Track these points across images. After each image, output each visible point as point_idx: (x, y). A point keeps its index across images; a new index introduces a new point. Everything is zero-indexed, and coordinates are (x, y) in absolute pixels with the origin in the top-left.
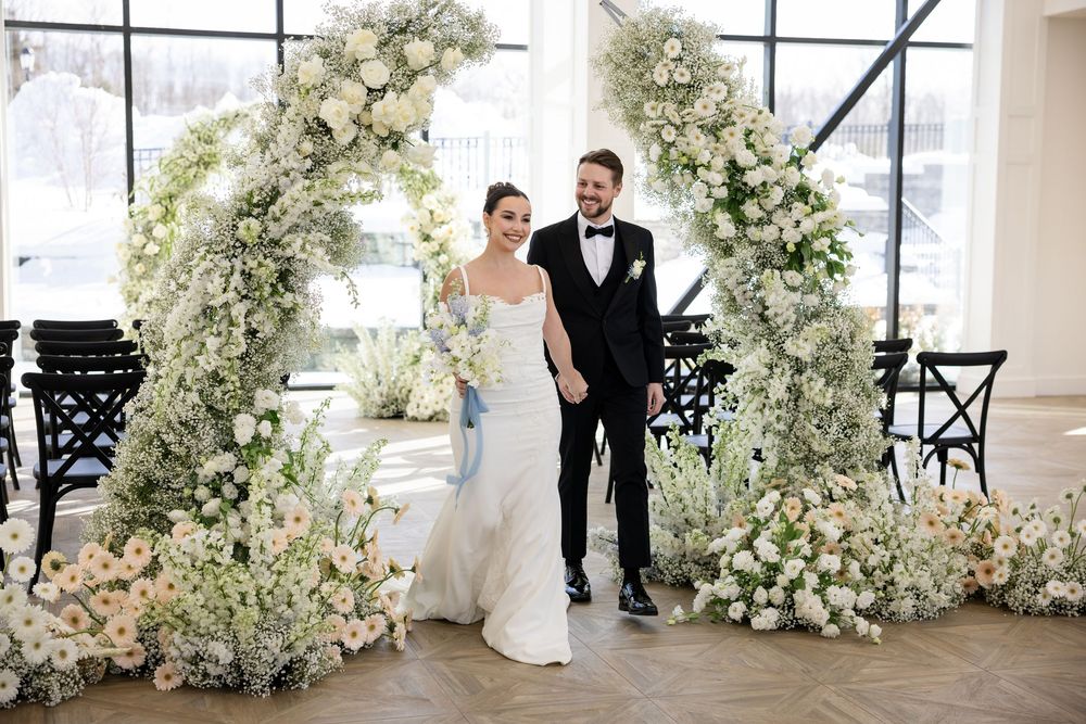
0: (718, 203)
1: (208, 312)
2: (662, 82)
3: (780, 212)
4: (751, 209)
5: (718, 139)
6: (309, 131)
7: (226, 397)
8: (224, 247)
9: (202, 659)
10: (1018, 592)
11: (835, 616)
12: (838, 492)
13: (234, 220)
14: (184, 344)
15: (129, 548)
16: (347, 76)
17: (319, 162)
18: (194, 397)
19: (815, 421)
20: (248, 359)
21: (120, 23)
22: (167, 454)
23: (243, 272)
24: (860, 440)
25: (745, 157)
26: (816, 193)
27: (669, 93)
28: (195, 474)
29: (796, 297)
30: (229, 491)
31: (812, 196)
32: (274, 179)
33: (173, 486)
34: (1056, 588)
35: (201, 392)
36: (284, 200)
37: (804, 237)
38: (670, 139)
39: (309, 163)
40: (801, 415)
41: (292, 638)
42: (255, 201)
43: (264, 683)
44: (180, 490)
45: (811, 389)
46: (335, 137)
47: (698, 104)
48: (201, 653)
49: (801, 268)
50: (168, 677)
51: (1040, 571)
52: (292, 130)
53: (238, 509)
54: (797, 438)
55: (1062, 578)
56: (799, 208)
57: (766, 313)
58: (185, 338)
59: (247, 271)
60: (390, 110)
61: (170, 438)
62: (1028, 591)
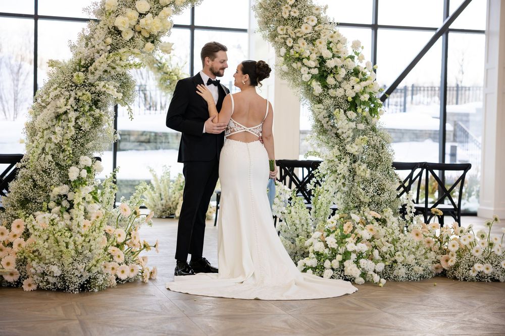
0: (313, 77)
1: (58, 117)
2: (286, 16)
3: (345, 82)
4: (330, 80)
5: (314, 45)
6: (110, 32)
7: (65, 158)
8: (66, 85)
9: (46, 275)
10: (460, 270)
11: (364, 275)
12: (370, 218)
13: (71, 73)
14: (45, 132)
15: (14, 225)
16: (130, 7)
17: (114, 48)
18: (49, 157)
19: (362, 187)
20: (76, 141)
21: (33, 13)
22: (35, 185)
23: (75, 98)
24: (385, 196)
25: (327, 54)
26: (362, 72)
27: (289, 22)
28: (49, 196)
29: (353, 125)
30: (65, 203)
31: (360, 74)
32: (92, 55)
33: (38, 201)
34: (479, 267)
35: (53, 156)
36: (96, 64)
37: (357, 93)
38: (290, 45)
39: (109, 48)
40: (356, 184)
41: (90, 265)
42: (82, 64)
43: (76, 286)
44: (41, 203)
45: (359, 169)
46: (123, 36)
47: (303, 27)
48: (46, 271)
49: (356, 110)
50: (30, 285)
51: (472, 259)
52: (102, 32)
53: (69, 213)
54: (354, 195)
55: (482, 263)
56: (354, 79)
57: (338, 132)
58: (46, 129)
59: (77, 98)
60: (149, 22)
61: (37, 177)
62: (466, 269)
